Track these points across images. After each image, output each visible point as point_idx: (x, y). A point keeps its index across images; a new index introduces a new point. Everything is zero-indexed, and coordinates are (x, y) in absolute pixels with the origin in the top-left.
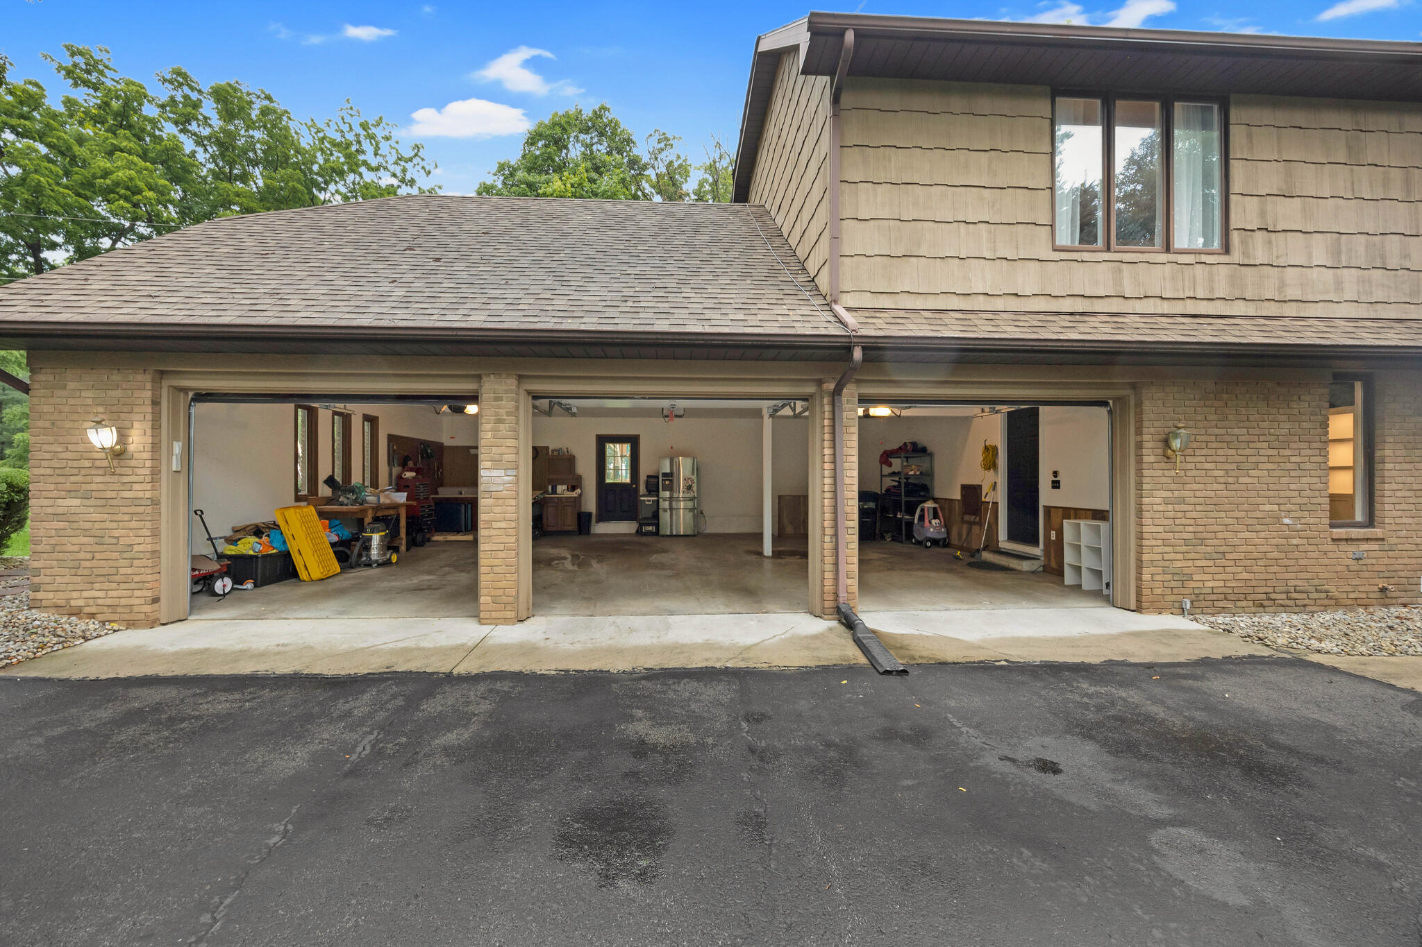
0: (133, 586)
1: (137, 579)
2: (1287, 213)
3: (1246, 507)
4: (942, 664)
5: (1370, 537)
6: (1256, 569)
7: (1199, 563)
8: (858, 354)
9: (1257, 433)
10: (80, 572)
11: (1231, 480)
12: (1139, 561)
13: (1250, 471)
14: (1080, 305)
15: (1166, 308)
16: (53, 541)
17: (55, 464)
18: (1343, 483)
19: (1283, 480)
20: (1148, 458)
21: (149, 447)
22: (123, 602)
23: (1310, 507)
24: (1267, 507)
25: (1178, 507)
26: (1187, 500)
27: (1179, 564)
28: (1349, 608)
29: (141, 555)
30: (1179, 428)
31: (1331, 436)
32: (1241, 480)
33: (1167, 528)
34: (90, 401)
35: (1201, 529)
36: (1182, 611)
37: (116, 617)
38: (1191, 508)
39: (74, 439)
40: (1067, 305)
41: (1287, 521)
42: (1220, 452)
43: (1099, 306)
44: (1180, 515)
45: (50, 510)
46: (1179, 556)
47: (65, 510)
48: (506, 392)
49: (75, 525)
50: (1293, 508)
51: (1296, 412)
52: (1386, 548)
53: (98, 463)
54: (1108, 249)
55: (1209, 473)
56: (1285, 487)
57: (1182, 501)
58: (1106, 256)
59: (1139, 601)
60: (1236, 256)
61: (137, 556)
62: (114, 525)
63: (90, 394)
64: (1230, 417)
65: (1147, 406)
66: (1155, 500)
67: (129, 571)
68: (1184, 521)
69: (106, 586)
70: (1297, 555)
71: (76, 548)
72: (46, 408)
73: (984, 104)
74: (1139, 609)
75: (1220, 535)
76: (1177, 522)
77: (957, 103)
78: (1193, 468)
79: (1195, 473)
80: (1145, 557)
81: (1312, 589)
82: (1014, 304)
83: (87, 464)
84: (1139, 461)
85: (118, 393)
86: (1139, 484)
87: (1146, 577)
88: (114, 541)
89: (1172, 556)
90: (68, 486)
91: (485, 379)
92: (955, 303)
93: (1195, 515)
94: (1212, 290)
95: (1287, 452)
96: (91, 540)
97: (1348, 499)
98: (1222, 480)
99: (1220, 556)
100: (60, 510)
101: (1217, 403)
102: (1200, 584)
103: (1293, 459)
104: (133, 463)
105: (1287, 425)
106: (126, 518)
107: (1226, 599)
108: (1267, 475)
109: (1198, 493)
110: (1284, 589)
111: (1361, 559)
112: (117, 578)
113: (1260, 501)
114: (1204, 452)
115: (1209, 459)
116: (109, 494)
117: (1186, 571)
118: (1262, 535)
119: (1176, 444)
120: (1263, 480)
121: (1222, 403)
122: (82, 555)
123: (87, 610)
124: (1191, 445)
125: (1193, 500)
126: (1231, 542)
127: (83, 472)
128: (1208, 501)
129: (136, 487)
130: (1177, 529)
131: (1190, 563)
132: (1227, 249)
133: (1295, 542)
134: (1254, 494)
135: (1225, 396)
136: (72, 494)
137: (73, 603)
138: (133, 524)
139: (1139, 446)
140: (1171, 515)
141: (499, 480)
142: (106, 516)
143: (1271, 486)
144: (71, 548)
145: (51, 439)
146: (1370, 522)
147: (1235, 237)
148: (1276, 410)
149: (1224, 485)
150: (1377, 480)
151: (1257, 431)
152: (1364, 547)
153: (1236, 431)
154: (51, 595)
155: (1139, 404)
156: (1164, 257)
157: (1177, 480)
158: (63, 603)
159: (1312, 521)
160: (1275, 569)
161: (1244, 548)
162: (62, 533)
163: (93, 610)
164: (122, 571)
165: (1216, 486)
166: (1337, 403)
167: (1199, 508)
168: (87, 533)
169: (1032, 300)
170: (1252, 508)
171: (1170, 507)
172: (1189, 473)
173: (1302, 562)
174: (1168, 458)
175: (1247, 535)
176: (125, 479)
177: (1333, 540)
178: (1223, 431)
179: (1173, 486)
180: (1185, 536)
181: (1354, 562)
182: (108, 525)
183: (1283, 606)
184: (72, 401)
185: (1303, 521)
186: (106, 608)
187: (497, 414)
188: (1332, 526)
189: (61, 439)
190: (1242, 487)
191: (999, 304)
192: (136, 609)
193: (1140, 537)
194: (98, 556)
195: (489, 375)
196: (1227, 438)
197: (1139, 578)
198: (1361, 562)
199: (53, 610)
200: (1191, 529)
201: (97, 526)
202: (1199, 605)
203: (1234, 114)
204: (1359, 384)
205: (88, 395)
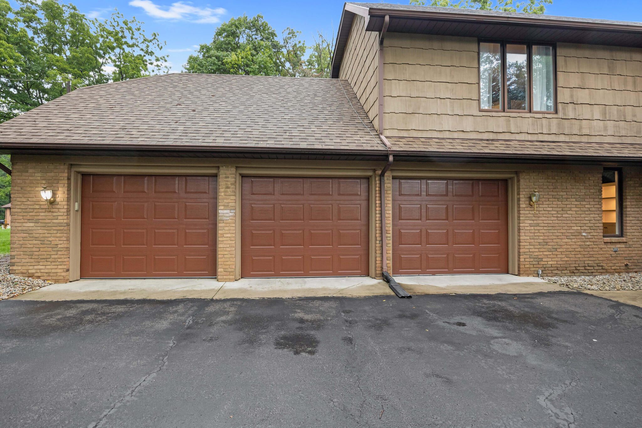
0: (57, 263)
1: (59, 260)
2: (583, 96)
3: (566, 228)
5: (620, 241)
6: (570, 256)
7: (545, 253)
8: (391, 158)
10: (33, 257)
11: (559, 215)
12: (519, 252)
13: (568, 212)
14: (491, 136)
15: (530, 138)
16: (21, 243)
17: (22, 207)
18: (613, 218)
19: (583, 216)
20: (523, 206)
21: (66, 199)
22: (53, 271)
23: (594, 228)
24: (575, 228)
25: (536, 228)
26: (540, 225)
27: (536, 254)
28: (612, 273)
29: (62, 249)
30: (535, 192)
31: (603, 196)
32: (564, 215)
33: (531, 237)
34: (39, 178)
35: (546, 238)
36: (538, 275)
37: (50, 278)
38: (542, 228)
39: (31, 195)
40: (486, 136)
41: (584, 234)
42: (554, 203)
43: (500, 137)
44: (537, 231)
45: (20, 228)
46: (537, 250)
47: (27, 228)
48: (231, 174)
49: (31, 235)
50: (587, 228)
51: (587, 185)
52: (628, 246)
53: (42, 207)
54: (504, 111)
55: (550, 212)
56: (583, 219)
57: (538, 225)
58: (503, 114)
59: (519, 271)
60: (560, 115)
61: (60, 249)
62: (49, 235)
64: (559, 187)
65: (522, 181)
66: (526, 224)
67: (56, 256)
68: (538, 234)
69: (45, 263)
70: (589, 249)
71: (32, 246)
72: (19, 181)
73: (448, 45)
74: (519, 275)
75: (555, 240)
76: (536, 234)
77: (436, 45)
78: (543, 210)
79: (543, 212)
80: (521, 250)
81: (595, 265)
82: (462, 135)
83: (37, 207)
84: (519, 207)
85: (52, 174)
86: (519, 217)
87: (522, 260)
88: (49, 243)
89: (533, 250)
90: (28, 217)
91: (221, 168)
92: (435, 135)
93: (543, 231)
94: (550, 130)
95: (584, 203)
96: (39, 242)
97: (613, 225)
98: (555, 216)
99: (554, 250)
100: (24, 228)
101: (553, 181)
102: (546, 263)
103: (587, 206)
104: (58, 207)
105: (584, 191)
106: (55, 232)
107: (557, 270)
108: (575, 213)
109: (545, 222)
110: (583, 265)
111: (617, 251)
112: (50, 260)
113: (572, 225)
114: (547, 203)
115: (550, 206)
116: (47, 221)
117: (540, 257)
118: (573, 240)
119: (534, 199)
120: (573, 216)
121: (555, 181)
122: (34, 249)
123: (36, 275)
124: (540, 200)
125: (543, 225)
126: (559, 243)
127: (35, 211)
128: (549, 225)
129: (59, 218)
130: (535, 238)
131: (541, 253)
132: (556, 112)
133: (588, 243)
134: (569, 222)
135: (556, 178)
136: (30, 221)
137: (30, 271)
138: (58, 235)
139: (519, 200)
140: (533, 231)
141: (227, 215)
142: (46, 231)
143: (577, 219)
144: (29, 246)
145: (21, 195)
146: (622, 235)
147: (560, 106)
148: (579, 184)
149: (556, 218)
150: (624, 216)
151: (571, 194)
152: (618, 246)
153: (561, 193)
154: (20, 268)
155: (518, 181)
156: (528, 115)
157: (535, 215)
158: (25, 271)
159: (595, 234)
160: (579, 256)
161: (565, 246)
162: (25, 239)
163: (39, 274)
164: (53, 256)
165: (553, 218)
166: (607, 181)
167: (545, 228)
168: (37, 239)
169: (470, 134)
170: (568, 228)
171: (532, 228)
172: (541, 212)
173: (591, 253)
174: (531, 205)
175: (566, 240)
176: (55, 214)
177: (605, 243)
178: (555, 194)
179: (534, 218)
180: (539, 241)
181: (613, 253)
182: (46, 235)
183: (583, 273)
184: (31, 178)
185: (591, 234)
186: (45, 274)
187: (226, 184)
188: (604, 237)
189: (25, 196)
190: (565, 219)
191: (455, 135)
192: (59, 274)
193: (519, 242)
194: (42, 249)
195: (222, 166)
196: (557, 197)
197: (519, 261)
198: (617, 253)
199: (21, 275)
200: (542, 238)
201: (41, 235)
202: (545, 272)
203: (559, 51)
204: (616, 173)
205: (38, 175)
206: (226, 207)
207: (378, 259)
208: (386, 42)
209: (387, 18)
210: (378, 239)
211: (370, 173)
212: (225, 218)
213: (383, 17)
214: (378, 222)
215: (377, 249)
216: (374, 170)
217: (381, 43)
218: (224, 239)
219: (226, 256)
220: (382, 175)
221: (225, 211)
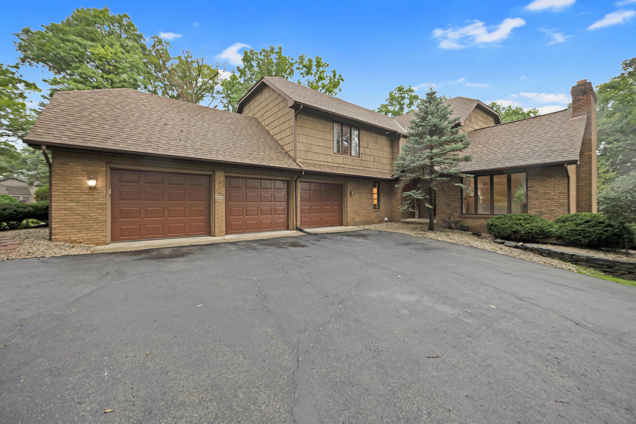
0: (98, 232)
1: (100, 229)
2: (367, 151)
3: (362, 206)
4: (321, 234)
5: (378, 211)
6: (364, 217)
7: (356, 216)
8: (303, 173)
10: (76, 228)
11: (360, 200)
12: (347, 216)
14: (338, 165)
15: (351, 167)
16: (63, 218)
17: (64, 191)
18: (376, 202)
20: (348, 196)
21: (105, 186)
22: (94, 237)
23: (371, 206)
24: (365, 206)
28: (376, 224)
29: (102, 222)
30: (352, 190)
31: (374, 193)
32: (362, 200)
33: (351, 210)
34: (80, 170)
35: (356, 210)
36: (353, 226)
37: (91, 242)
38: (354, 206)
39: (73, 183)
40: (336, 165)
41: (368, 208)
42: (359, 195)
43: (341, 166)
45: (61, 207)
46: (353, 215)
47: (69, 207)
48: (222, 175)
49: (73, 212)
50: (368, 206)
51: (369, 188)
52: (381, 213)
53: (83, 191)
54: (342, 154)
55: (357, 199)
56: (367, 202)
57: (353, 204)
58: (342, 156)
59: (347, 224)
60: (360, 158)
61: (100, 222)
62: (91, 212)
63: (80, 168)
64: (360, 188)
65: (348, 185)
66: (349, 204)
67: (97, 227)
69: (87, 232)
70: (369, 214)
71: (74, 220)
72: (59, 172)
73: (322, 122)
74: (347, 226)
75: (359, 211)
77: (317, 120)
80: (348, 215)
81: (371, 220)
82: (327, 164)
83: (79, 191)
84: (347, 197)
85: (92, 168)
86: (347, 201)
87: (348, 219)
88: (90, 217)
90: (70, 199)
91: (216, 172)
92: (317, 163)
94: (357, 164)
95: (368, 195)
96: (81, 217)
97: (376, 204)
99: (359, 215)
100: (66, 207)
101: (358, 186)
102: (356, 220)
103: (369, 197)
104: (98, 191)
105: (367, 190)
106: (96, 209)
107: (360, 223)
108: (365, 199)
109: (355, 203)
110: (367, 221)
112: (92, 229)
113: (364, 204)
114: (356, 195)
116: (88, 202)
117: (354, 218)
118: (364, 211)
119: (352, 193)
122: (76, 222)
123: (79, 241)
124: (354, 194)
127: (77, 194)
128: (357, 204)
129: (100, 199)
132: (359, 157)
133: (369, 212)
136: (72, 202)
137: (72, 239)
138: (99, 211)
139: (347, 194)
140: (352, 207)
141: (220, 199)
142: (87, 209)
144: (72, 220)
145: (62, 182)
146: (379, 209)
147: (360, 154)
148: (366, 187)
150: (380, 201)
151: (364, 191)
152: (378, 213)
153: (361, 191)
154: (62, 237)
155: (347, 185)
156: (350, 157)
158: (68, 239)
159: (371, 208)
160: (366, 217)
161: (362, 213)
162: (67, 215)
163: (81, 240)
164: (94, 227)
165: (358, 202)
166: (374, 186)
167: (356, 206)
168: (79, 215)
169: (330, 163)
172: (354, 199)
173: (370, 216)
174: (351, 196)
175: (362, 211)
176: (95, 197)
177: (374, 212)
178: (359, 191)
179: (352, 201)
181: (376, 215)
182: (88, 212)
183: (368, 224)
184: (72, 170)
186: (87, 240)
187: (219, 181)
188: (374, 209)
189: (67, 182)
190: (362, 202)
192: (100, 239)
193: (347, 212)
194: (83, 222)
195: (217, 171)
197: (347, 220)
199: (63, 242)
200: (354, 210)
201: (83, 212)
202: (356, 224)
203: (360, 131)
204: (377, 183)
205: (79, 168)
206: (219, 194)
207: (295, 221)
208: (298, 116)
209: (301, 107)
210: (295, 211)
211: (290, 179)
212: (218, 201)
213: (300, 105)
214: (294, 203)
215: (294, 216)
216: (292, 178)
217: (296, 116)
218: (218, 212)
219: (219, 222)
220: (296, 181)
221: (219, 197)
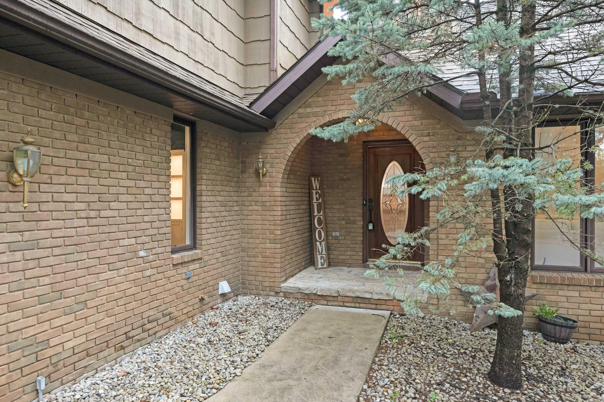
3: (107, 244)
5: (194, 258)
6: (117, 310)
7: (57, 322)
9: (117, 161)
11: (93, 214)
13: (111, 204)
19: (140, 212)
23: (159, 237)
24: (126, 242)
25: (29, 254)
26: (42, 243)
27: (31, 332)
30: (26, 143)
31: (171, 173)
32: (103, 213)
33: (14, 286)
35: (59, 277)
38: (47, 252)
41: (142, 253)
42: (81, 180)
44: (31, 264)
46: (32, 321)
50: (146, 239)
51: (148, 144)
52: (203, 265)
55: (70, 206)
56: (140, 219)
57: (35, 245)
64: (92, 140)
68: (37, 272)
70: (150, 285)
75: (81, 281)
76: (28, 274)
78: (50, 200)
79: (51, 206)
81: (160, 315)
89: (22, 323)
93: (52, 261)
95: (142, 184)
98: (83, 214)
99: (81, 306)
101: (78, 121)
102: (59, 349)
103: (147, 191)
105: (141, 156)
107: (88, 355)
108: (125, 207)
109: (56, 233)
110: (140, 323)
111: (190, 278)
113: (120, 235)
114: (63, 179)
115: (69, 188)
117: (40, 338)
118: (122, 271)
119: (22, 165)
120: (122, 213)
121: (83, 122)
124: (44, 169)
125: (49, 242)
126: (92, 287)
128: (68, 241)
130: (27, 284)
131: (46, 326)
133: (148, 273)
134: (114, 228)
135: (87, 114)
140: (19, 266)
143: (131, 220)
146: (194, 246)
148: (133, 139)
149: (85, 221)
150: (198, 210)
151: (117, 160)
152: (192, 267)
153: (98, 157)
157: (28, 216)
159: (160, 250)
160: (134, 305)
161: (106, 291)
165: (77, 222)
166: (175, 145)
167: (57, 251)
170: (111, 244)
171: (18, 255)
172: (44, 207)
173: (153, 292)
174: (14, 185)
175: (109, 274)
177: (174, 265)
178: (84, 156)
179: (23, 226)
180: (39, 291)
181: (185, 282)
183: (139, 340)
185: (154, 251)
188: (173, 252)
190: (104, 221)
196: (89, 165)
198: (190, 280)
200: (47, 280)
